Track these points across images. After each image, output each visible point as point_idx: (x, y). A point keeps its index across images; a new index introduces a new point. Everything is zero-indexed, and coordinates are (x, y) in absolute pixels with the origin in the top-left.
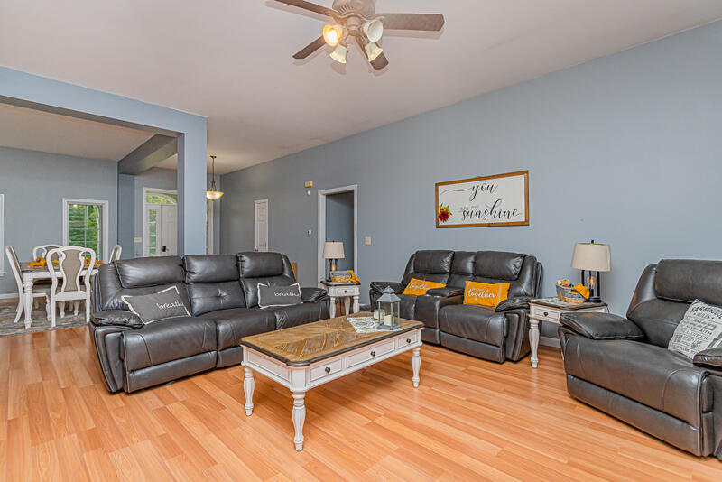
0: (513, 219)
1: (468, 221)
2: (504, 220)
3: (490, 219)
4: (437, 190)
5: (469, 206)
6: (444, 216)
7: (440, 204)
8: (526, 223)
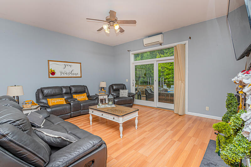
0: (77, 76)
1: (63, 75)
2: (75, 76)
3: (70, 75)
4: (49, 63)
5: (63, 71)
6: (53, 73)
7: (50, 69)
8: (81, 77)
